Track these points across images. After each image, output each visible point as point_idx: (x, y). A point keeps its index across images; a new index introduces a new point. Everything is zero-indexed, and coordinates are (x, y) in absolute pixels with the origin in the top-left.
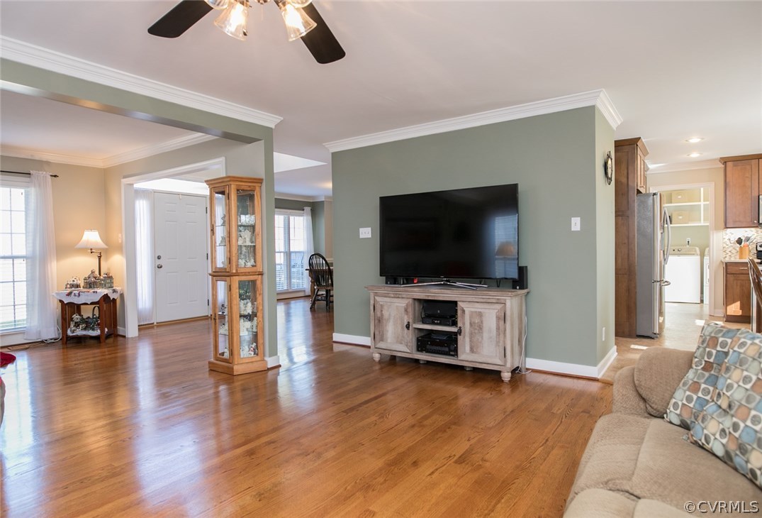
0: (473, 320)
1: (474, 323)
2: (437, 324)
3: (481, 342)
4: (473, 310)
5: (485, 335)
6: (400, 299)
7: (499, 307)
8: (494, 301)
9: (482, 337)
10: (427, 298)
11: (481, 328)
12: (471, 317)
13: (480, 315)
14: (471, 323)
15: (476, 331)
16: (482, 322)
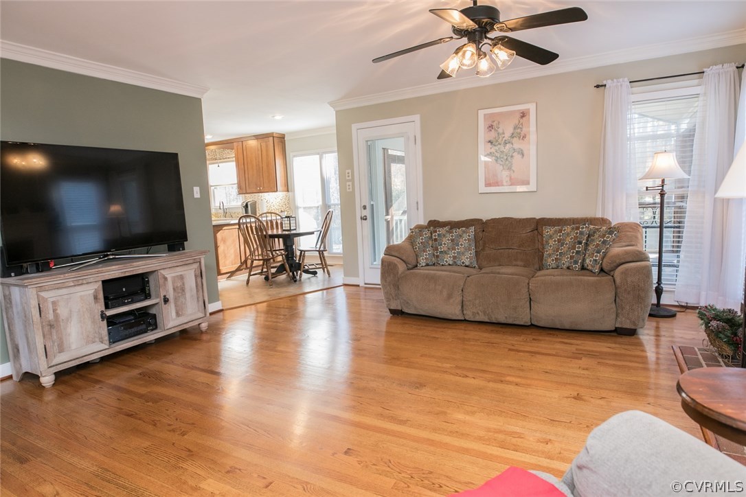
0: (176, 285)
1: (177, 287)
2: (129, 303)
3: (185, 304)
4: (173, 275)
5: (188, 295)
6: (84, 286)
7: (196, 266)
8: (191, 261)
9: (185, 299)
10: (123, 275)
11: (183, 290)
12: (173, 283)
13: (182, 277)
14: (174, 289)
15: (180, 294)
16: (183, 284)
